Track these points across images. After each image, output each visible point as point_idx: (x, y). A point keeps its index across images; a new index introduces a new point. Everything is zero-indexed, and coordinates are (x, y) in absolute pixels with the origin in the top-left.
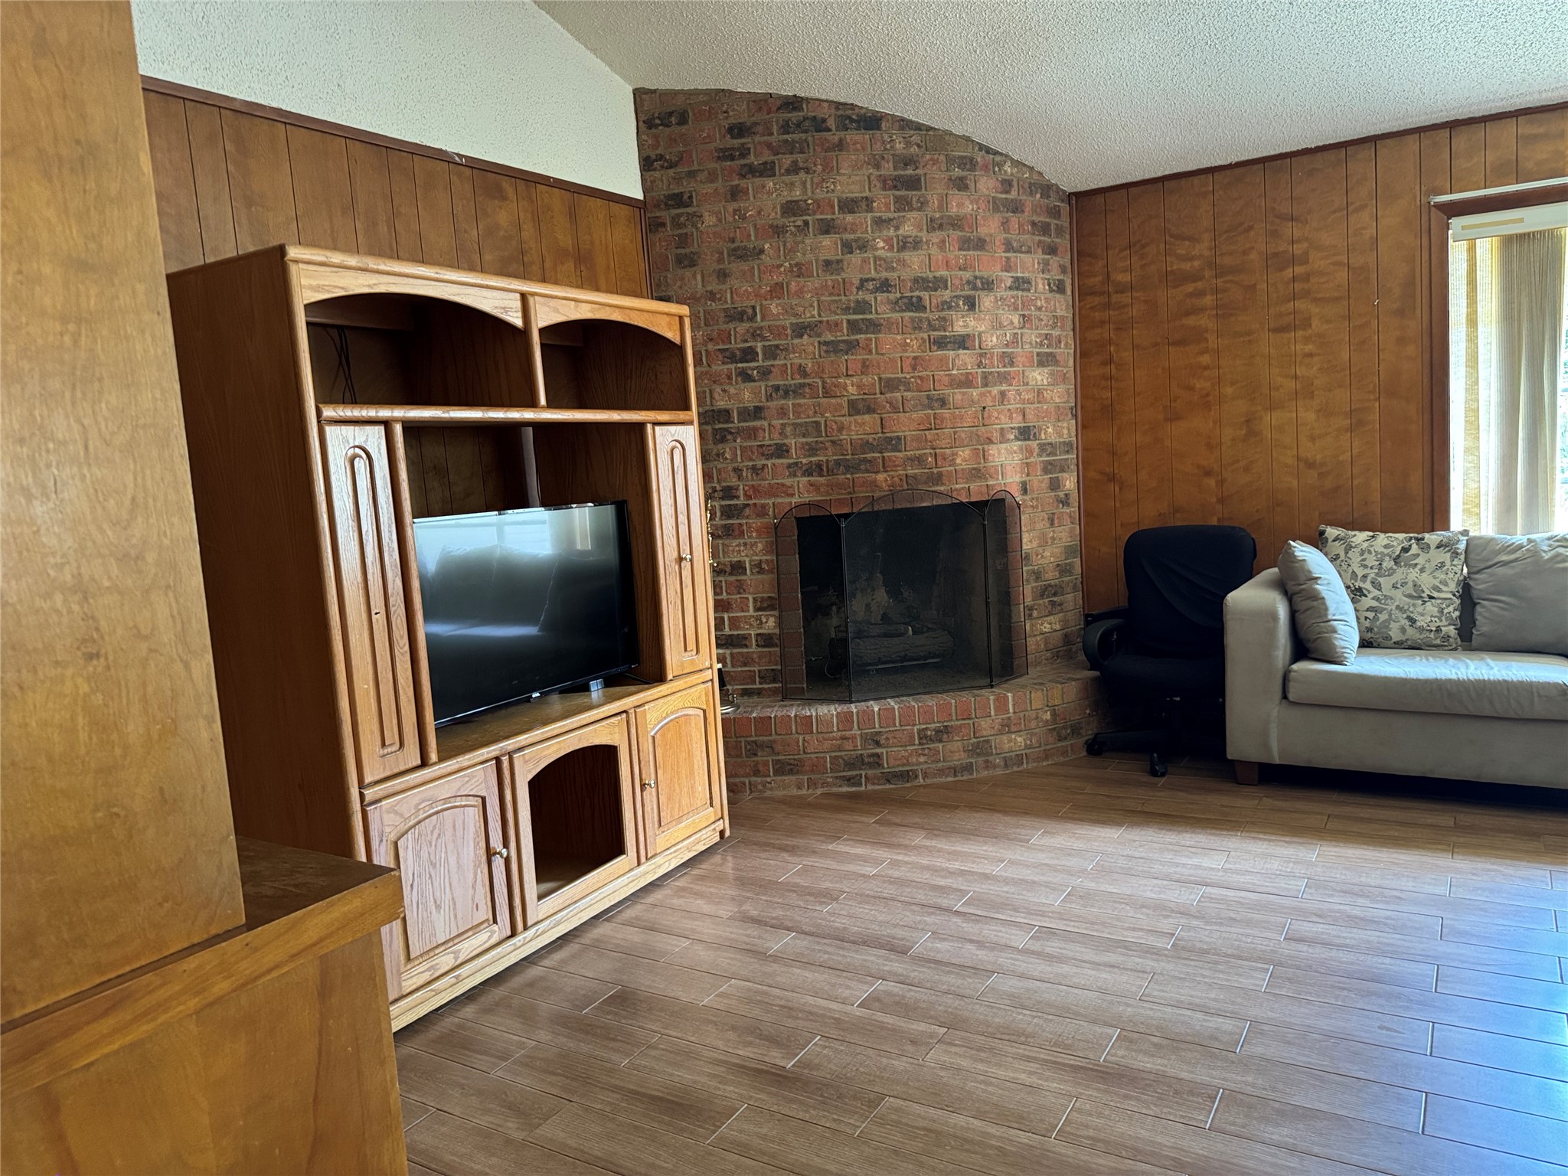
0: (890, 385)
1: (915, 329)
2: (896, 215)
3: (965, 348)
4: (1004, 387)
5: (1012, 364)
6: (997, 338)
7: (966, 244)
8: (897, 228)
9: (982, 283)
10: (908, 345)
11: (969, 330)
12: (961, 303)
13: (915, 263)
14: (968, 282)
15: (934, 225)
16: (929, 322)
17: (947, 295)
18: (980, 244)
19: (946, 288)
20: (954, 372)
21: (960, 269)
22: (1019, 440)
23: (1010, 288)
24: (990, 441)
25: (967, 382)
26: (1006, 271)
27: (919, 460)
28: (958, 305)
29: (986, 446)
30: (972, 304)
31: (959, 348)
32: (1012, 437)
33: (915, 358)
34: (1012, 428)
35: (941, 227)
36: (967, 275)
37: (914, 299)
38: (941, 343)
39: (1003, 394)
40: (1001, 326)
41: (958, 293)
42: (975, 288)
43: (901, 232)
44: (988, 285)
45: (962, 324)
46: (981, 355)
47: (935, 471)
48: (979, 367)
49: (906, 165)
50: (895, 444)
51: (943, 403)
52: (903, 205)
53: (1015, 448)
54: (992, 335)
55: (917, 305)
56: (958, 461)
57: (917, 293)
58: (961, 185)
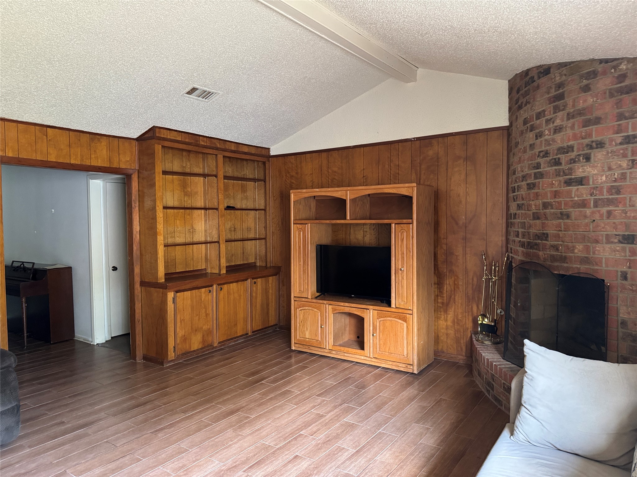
0: (546, 205)
1: (557, 175)
2: (554, 115)
3: (582, 185)
4: (611, 208)
5: (618, 192)
6: (606, 177)
7: (587, 123)
8: (553, 123)
9: (597, 144)
10: (553, 184)
11: (585, 174)
12: (581, 158)
13: (560, 140)
14: (587, 145)
15: (570, 116)
16: (564, 171)
17: (573, 155)
18: (598, 121)
19: (573, 151)
20: (576, 199)
21: (583, 139)
22: (622, 243)
23: (621, 144)
24: (597, 242)
25: (583, 204)
26: (617, 133)
27: (556, 248)
28: (579, 160)
29: (594, 245)
30: (588, 158)
31: (579, 185)
32: (616, 241)
33: (556, 191)
34: (616, 235)
35: (573, 117)
36: (587, 141)
37: (557, 160)
38: (569, 183)
39: (609, 213)
40: (610, 169)
41: (581, 152)
42: (591, 147)
43: (555, 124)
44: (600, 145)
45: (580, 171)
46: (594, 188)
47: (564, 254)
48: (591, 195)
49: (559, 88)
50: (545, 236)
51: (568, 216)
52: (556, 109)
53: (618, 248)
54: (602, 176)
55: (557, 162)
56: (576, 251)
57: (559, 156)
58: (586, 89)
